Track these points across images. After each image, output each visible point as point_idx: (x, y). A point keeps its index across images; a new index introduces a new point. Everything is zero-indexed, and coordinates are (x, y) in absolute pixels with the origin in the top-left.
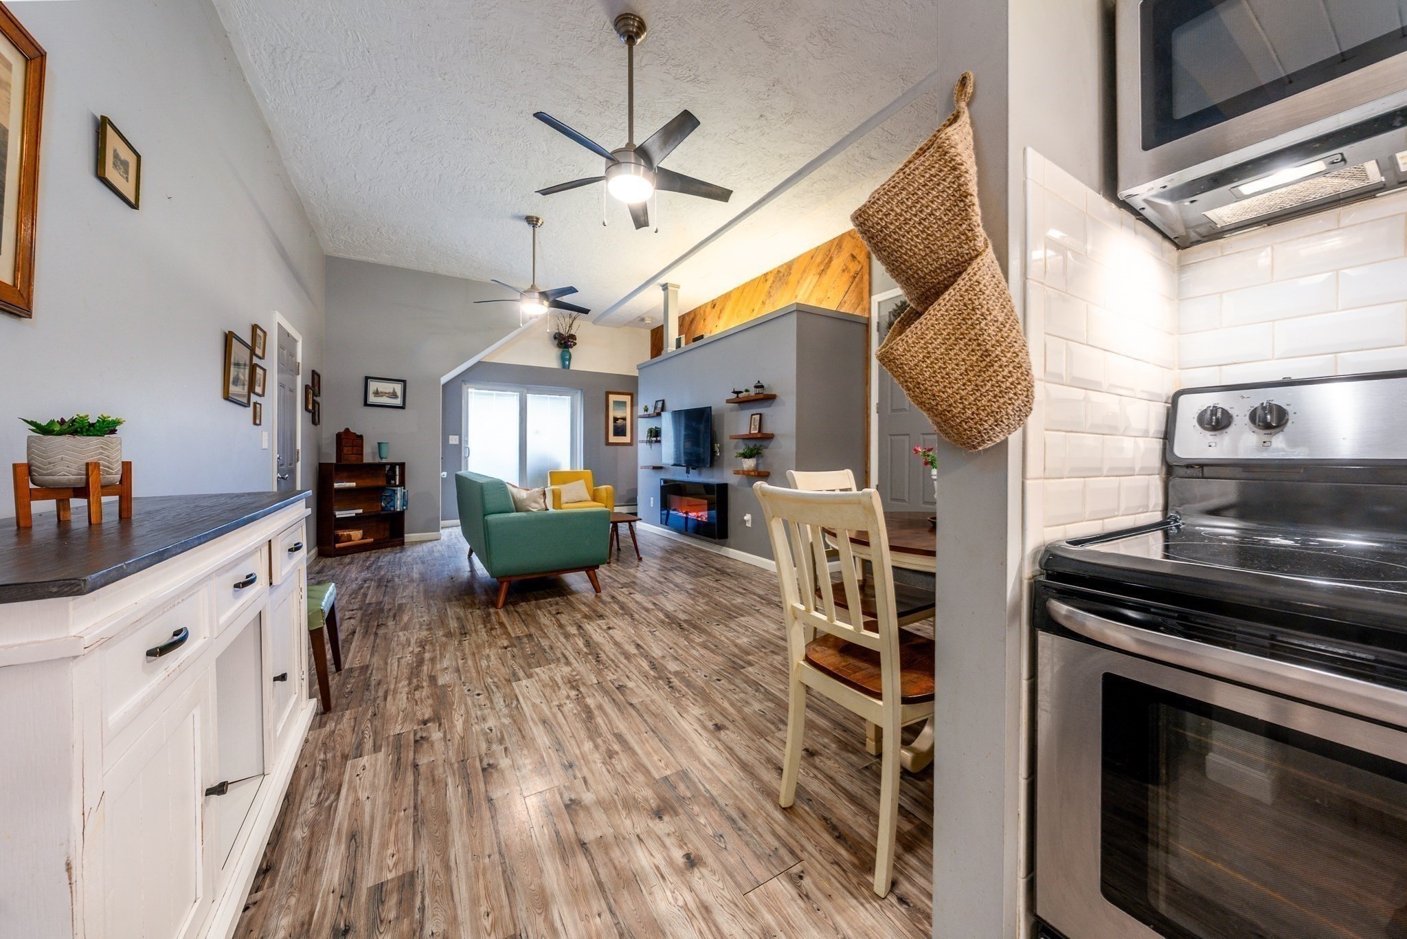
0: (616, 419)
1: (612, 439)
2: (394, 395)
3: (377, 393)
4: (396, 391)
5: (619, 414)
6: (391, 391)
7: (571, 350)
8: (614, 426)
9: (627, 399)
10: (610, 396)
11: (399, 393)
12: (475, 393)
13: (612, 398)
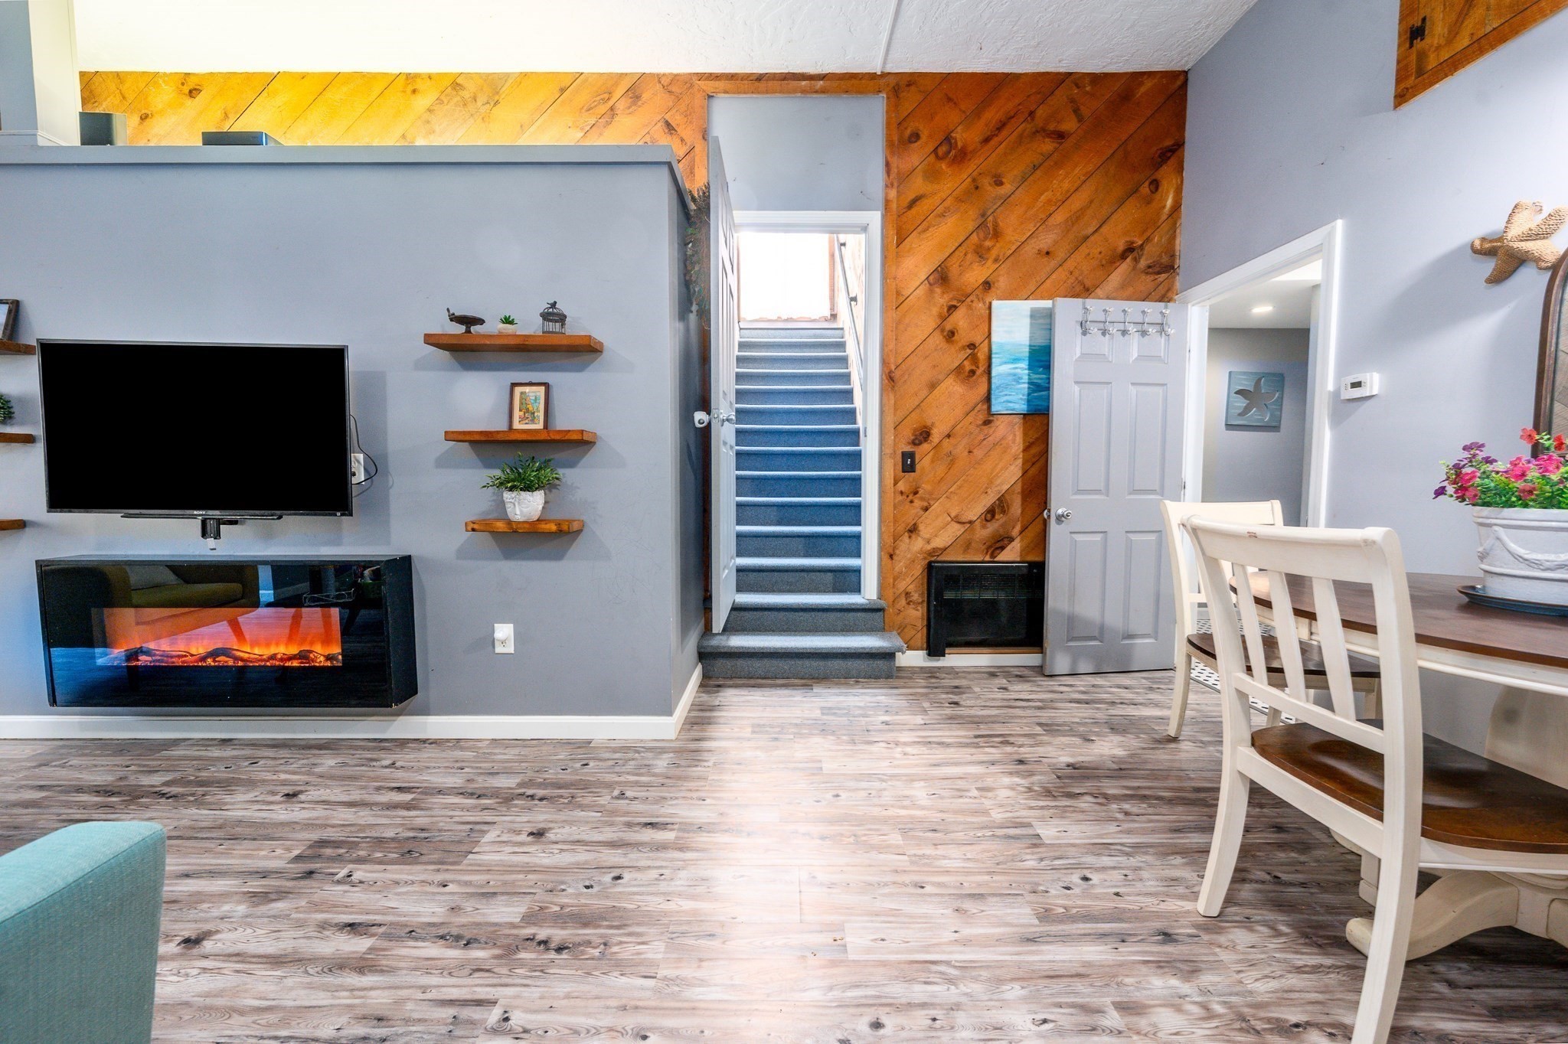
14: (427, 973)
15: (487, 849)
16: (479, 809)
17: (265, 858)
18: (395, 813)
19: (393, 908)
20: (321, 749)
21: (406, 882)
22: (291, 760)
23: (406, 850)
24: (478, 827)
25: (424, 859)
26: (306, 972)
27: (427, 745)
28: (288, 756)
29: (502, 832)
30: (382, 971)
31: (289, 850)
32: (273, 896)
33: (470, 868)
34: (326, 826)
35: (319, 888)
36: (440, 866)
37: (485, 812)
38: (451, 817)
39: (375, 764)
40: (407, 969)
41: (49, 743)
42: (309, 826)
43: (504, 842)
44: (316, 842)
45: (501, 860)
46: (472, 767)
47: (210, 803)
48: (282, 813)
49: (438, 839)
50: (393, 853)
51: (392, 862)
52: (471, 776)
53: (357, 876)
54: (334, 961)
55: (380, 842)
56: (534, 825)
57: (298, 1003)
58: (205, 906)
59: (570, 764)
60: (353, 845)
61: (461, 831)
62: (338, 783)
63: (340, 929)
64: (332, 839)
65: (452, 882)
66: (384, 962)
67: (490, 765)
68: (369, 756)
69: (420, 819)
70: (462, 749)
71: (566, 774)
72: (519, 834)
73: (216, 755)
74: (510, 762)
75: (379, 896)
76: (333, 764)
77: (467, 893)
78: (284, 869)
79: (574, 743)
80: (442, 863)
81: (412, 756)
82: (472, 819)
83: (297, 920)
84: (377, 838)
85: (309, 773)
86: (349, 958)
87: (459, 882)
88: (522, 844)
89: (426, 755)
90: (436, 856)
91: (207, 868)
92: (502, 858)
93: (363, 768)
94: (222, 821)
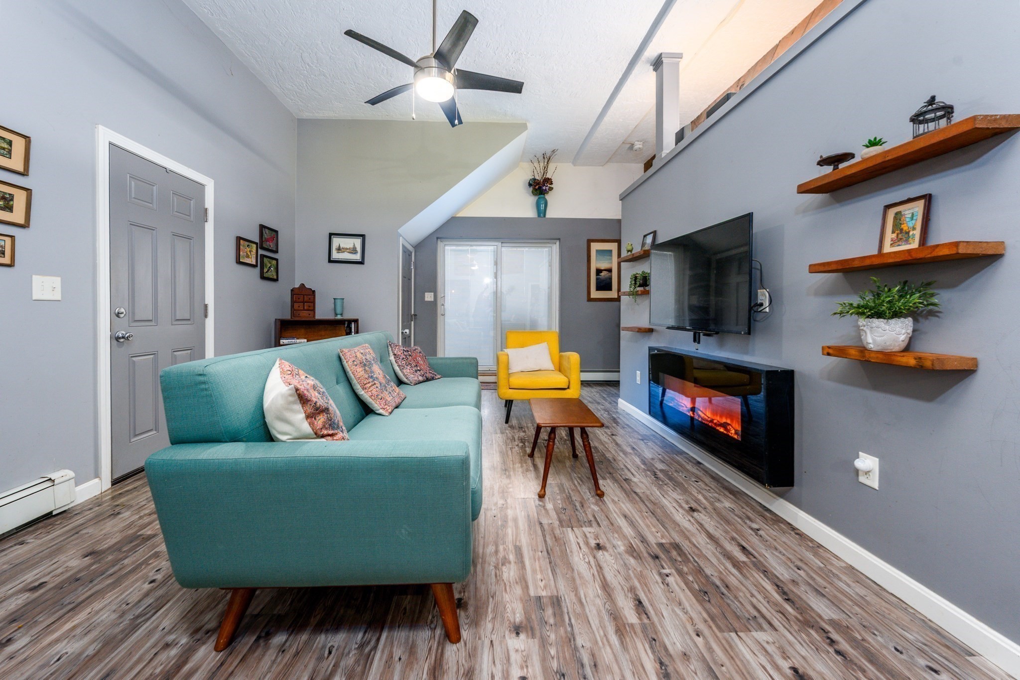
0: (599, 271)
1: (595, 294)
2: (354, 251)
3: (339, 249)
4: (356, 246)
5: (603, 265)
6: (351, 246)
7: (547, 197)
8: (597, 279)
9: (613, 247)
10: (592, 244)
11: (359, 249)
12: (451, 250)
13: (595, 247)
14: (633, 673)
15: (749, 642)
16: (777, 609)
17: (652, 533)
18: (724, 561)
19: (663, 616)
20: (730, 493)
21: (684, 609)
22: (712, 491)
23: (706, 590)
24: (761, 620)
25: (708, 605)
26: (605, 604)
27: (793, 533)
28: (713, 487)
29: (774, 643)
30: (622, 643)
31: (663, 537)
32: (635, 554)
33: (724, 642)
34: (688, 538)
35: (651, 568)
36: (709, 620)
37: (779, 616)
38: (753, 595)
39: (748, 522)
40: (630, 657)
41: (652, 432)
42: (683, 533)
43: (766, 651)
44: (675, 543)
45: (748, 662)
46: (808, 574)
47: (664, 490)
48: (680, 517)
49: (729, 602)
50: (698, 584)
51: (691, 589)
52: (799, 580)
53: (670, 580)
54: (616, 611)
55: (699, 571)
56: (806, 666)
57: (589, 614)
58: (616, 535)
59: (913, 652)
60: (686, 560)
61: (747, 611)
62: (718, 519)
63: (634, 599)
64: (683, 548)
65: (704, 638)
66: (628, 640)
67: (825, 584)
68: (750, 515)
69: (734, 578)
70: (816, 554)
71: (896, 656)
72: (785, 659)
73: (688, 468)
74: (846, 596)
75: (665, 601)
76: (727, 506)
77: (703, 656)
78: (651, 545)
79: (944, 637)
80: (713, 619)
81: (775, 533)
82: (764, 610)
83: (629, 576)
84: (700, 567)
85: (712, 504)
86: (621, 618)
87: (707, 643)
88: (777, 668)
89: (784, 539)
90: (714, 611)
91: (633, 519)
92: (751, 660)
93: (739, 520)
94: (658, 501)
